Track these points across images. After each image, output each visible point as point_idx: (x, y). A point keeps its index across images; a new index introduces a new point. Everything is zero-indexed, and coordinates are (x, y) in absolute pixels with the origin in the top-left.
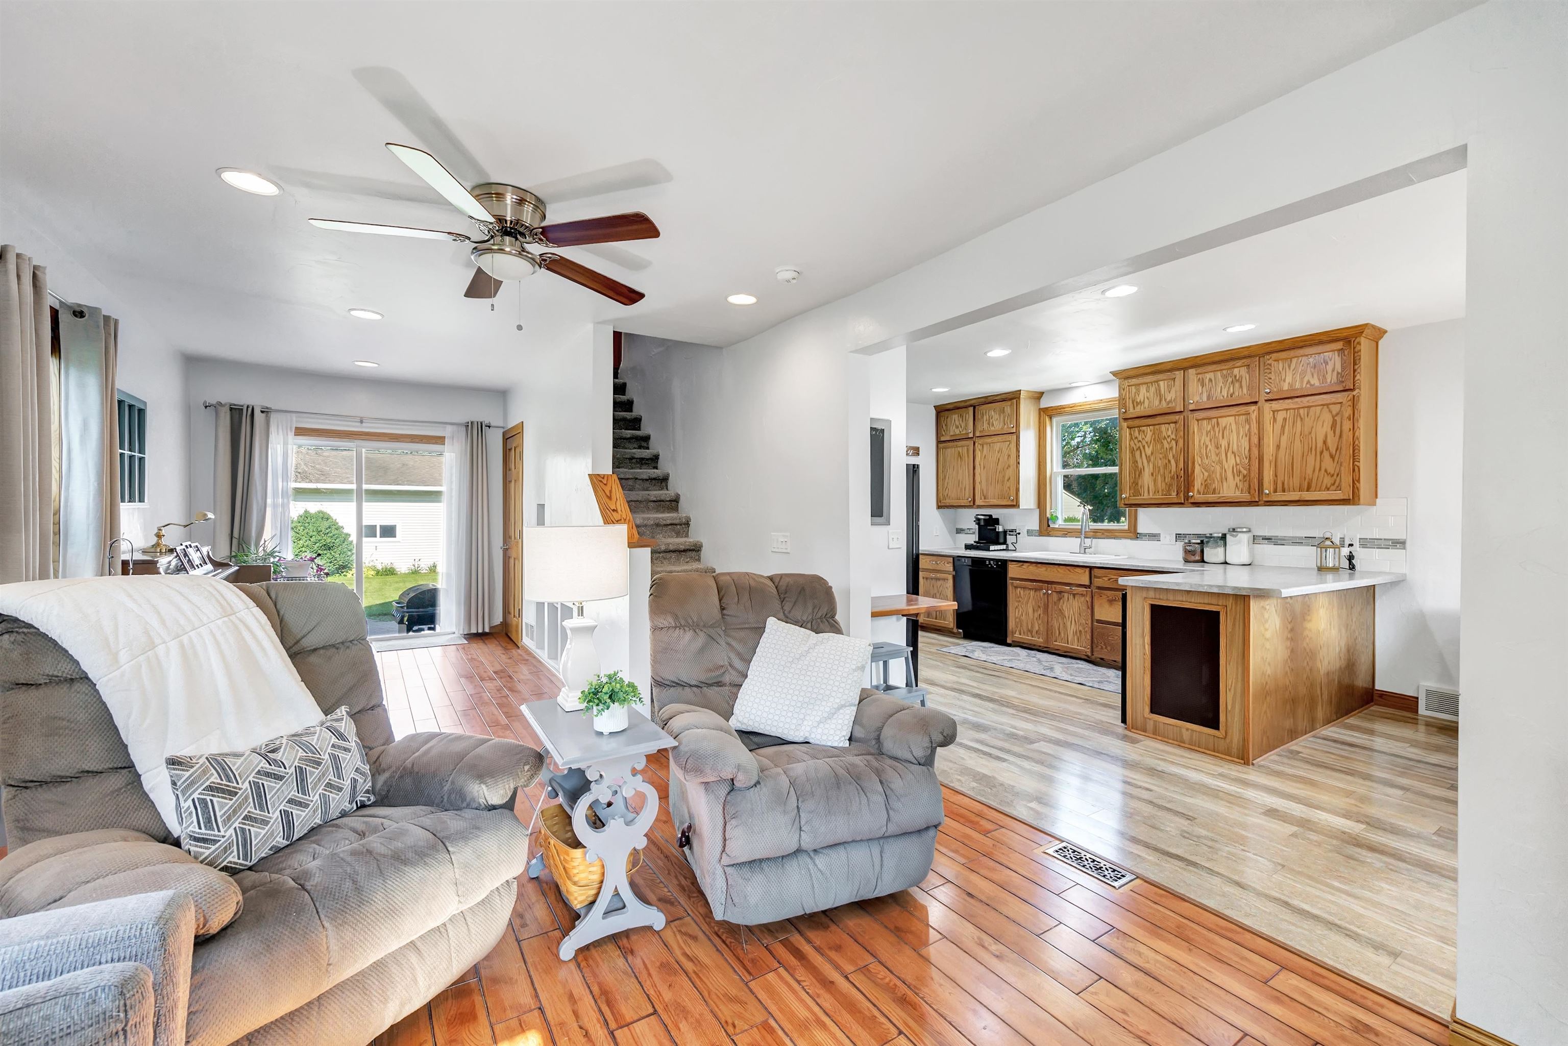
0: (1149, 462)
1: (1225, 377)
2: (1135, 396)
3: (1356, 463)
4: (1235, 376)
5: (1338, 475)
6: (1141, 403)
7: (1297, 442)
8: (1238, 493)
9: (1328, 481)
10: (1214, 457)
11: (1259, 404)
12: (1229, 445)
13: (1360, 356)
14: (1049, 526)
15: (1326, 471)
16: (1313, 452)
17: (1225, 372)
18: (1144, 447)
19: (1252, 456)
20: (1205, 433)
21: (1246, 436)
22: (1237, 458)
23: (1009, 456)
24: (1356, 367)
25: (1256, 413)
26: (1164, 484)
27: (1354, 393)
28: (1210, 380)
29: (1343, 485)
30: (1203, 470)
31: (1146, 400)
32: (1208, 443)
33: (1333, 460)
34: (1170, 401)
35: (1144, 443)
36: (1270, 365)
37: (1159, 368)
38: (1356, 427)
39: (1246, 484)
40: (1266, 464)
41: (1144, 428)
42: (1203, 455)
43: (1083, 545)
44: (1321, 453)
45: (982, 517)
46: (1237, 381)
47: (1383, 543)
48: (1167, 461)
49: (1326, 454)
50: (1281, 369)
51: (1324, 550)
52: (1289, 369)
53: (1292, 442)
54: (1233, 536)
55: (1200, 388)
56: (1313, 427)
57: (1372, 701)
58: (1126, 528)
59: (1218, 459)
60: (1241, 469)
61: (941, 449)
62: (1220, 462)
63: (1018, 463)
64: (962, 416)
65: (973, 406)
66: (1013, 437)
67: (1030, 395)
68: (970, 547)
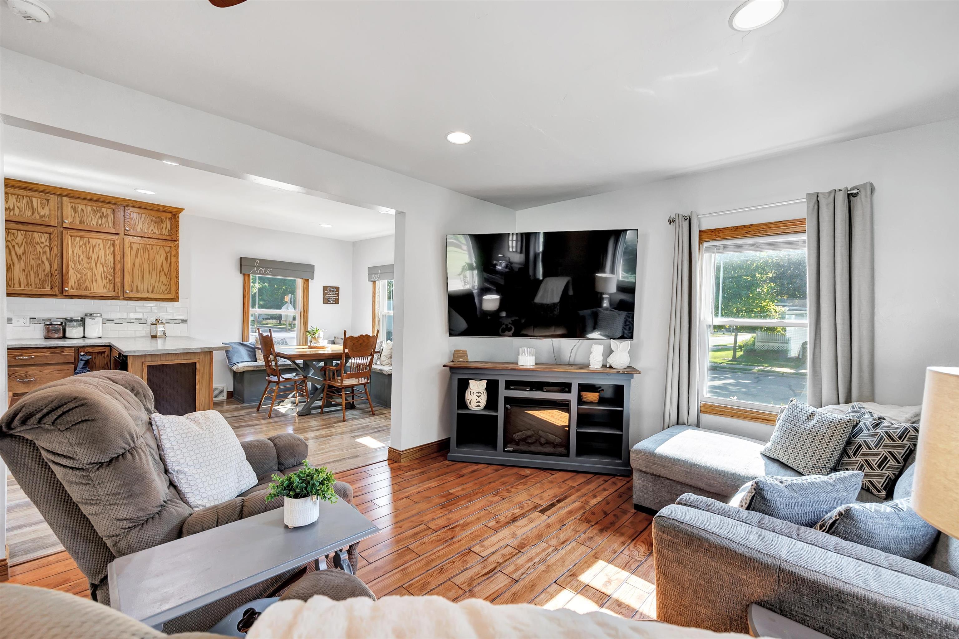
0: (19, 259)
1: (94, 211)
3: (177, 280)
5: (169, 285)
7: (146, 264)
8: (105, 291)
9: (163, 288)
10: (85, 265)
11: (121, 236)
12: (98, 258)
15: (162, 282)
16: (155, 271)
17: (95, 208)
18: (14, 246)
19: (116, 268)
20: (77, 246)
21: (112, 254)
22: (105, 268)
25: (118, 241)
26: (36, 279)
27: (177, 243)
28: (82, 210)
29: (172, 291)
30: (76, 273)
32: (80, 254)
33: (166, 277)
34: (44, 216)
35: (13, 243)
36: (129, 213)
38: (177, 261)
39: (112, 286)
40: (126, 274)
41: (14, 231)
42: (75, 261)
46: (104, 217)
47: (177, 321)
48: (40, 262)
49: (162, 273)
50: (135, 218)
53: (142, 264)
54: (90, 319)
55: (73, 213)
56: (155, 257)
59: (89, 266)
60: (108, 275)
62: (90, 268)
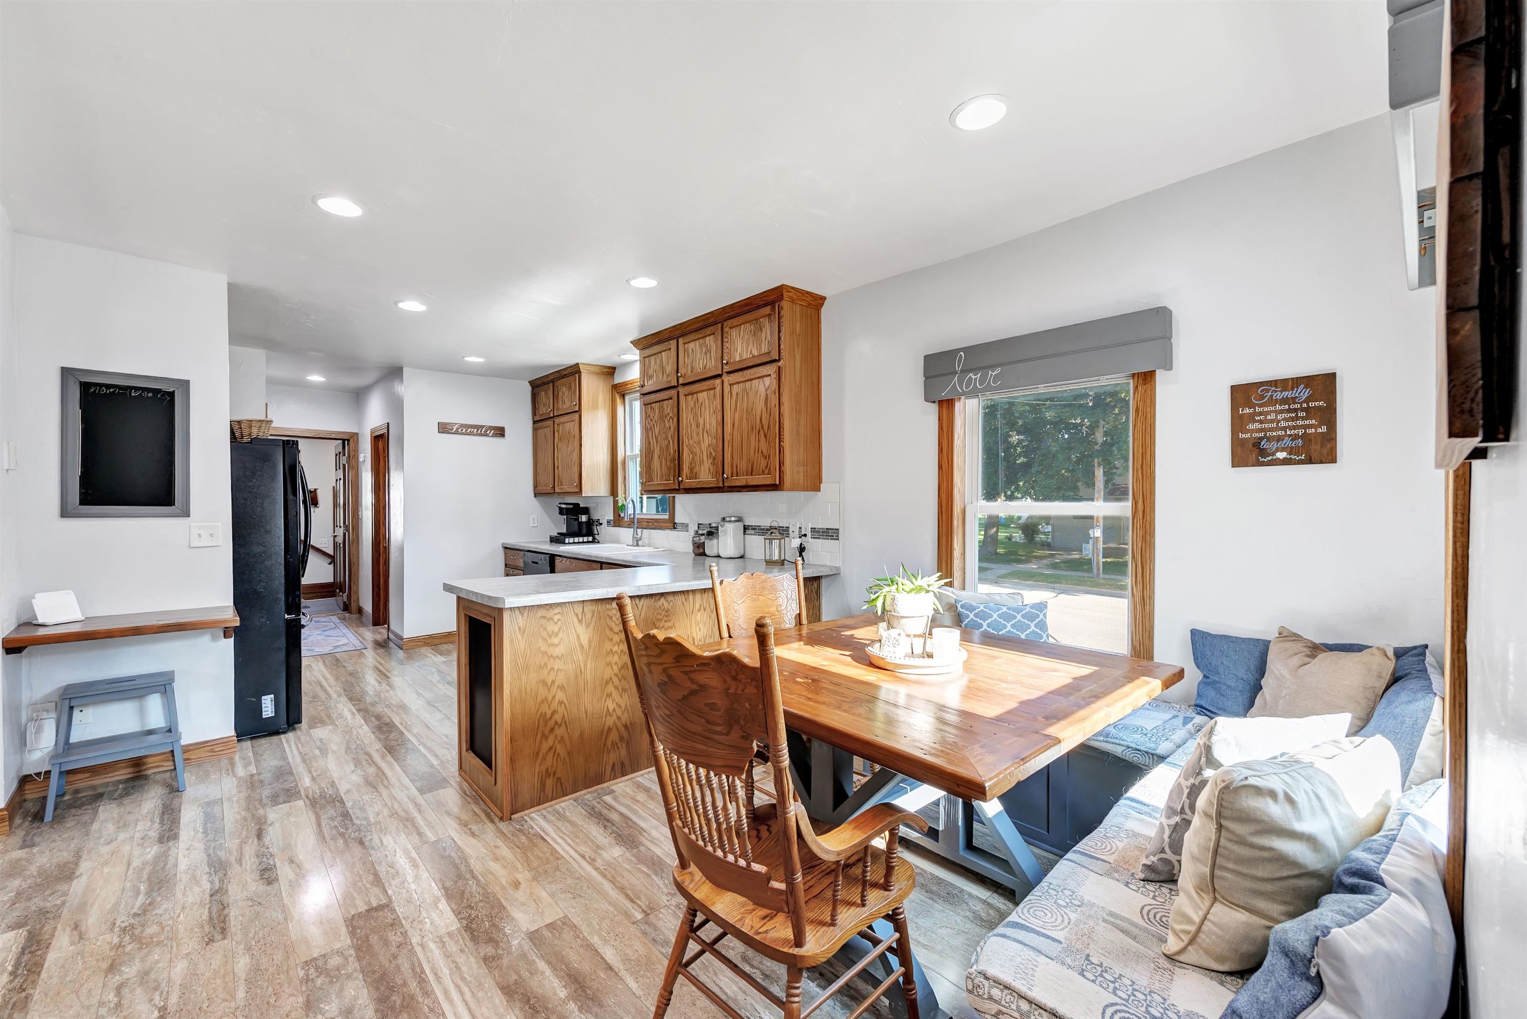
0: (657, 443)
1: (700, 346)
2: (648, 369)
3: (781, 444)
4: (707, 346)
5: (769, 457)
6: (652, 376)
7: (745, 420)
8: (710, 478)
9: (763, 463)
10: (695, 438)
11: (723, 378)
12: (704, 423)
13: (784, 322)
14: (620, 515)
15: (762, 452)
16: (754, 431)
17: (700, 341)
18: (654, 426)
19: (718, 435)
20: (689, 410)
21: (714, 413)
22: (709, 438)
23: (574, 437)
24: (781, 335)
25: (720, 387)
26: (666, 468)
27: (780, 364)
28: (692, 350)
29: (773, 467)
30: (689, 452)
31: (655, 373)
32: (691, 421)
33: (766, 440)
34: (669, 375)
35: (654, 421)
36: (727, 332)
37: (661, 336)
38: (781, 403)
39: (715, 467)
40: (726, 444)
41: (652, 406)
42: (688, 434)
43: (636, 536)
44: (759, 432)
45: (564, 506)
46: (708, 350)
48: (668, 443)
49: (762, 433)
50: (733, 337)
51: (769, 541)
52: (739, 337)
53: (741, 419)
54: (723, 526)
55: (686, 358)
56: (753, 402)
58: (667, 517)
59: (697, 439)
60: (711, 450)
61: (535, 430)
62: (699, 443)
63: (581, 445)
64: (546, 393)
65: (553, 381)
66: (577, 416)
67: (596, 369)
68: (554, 540)
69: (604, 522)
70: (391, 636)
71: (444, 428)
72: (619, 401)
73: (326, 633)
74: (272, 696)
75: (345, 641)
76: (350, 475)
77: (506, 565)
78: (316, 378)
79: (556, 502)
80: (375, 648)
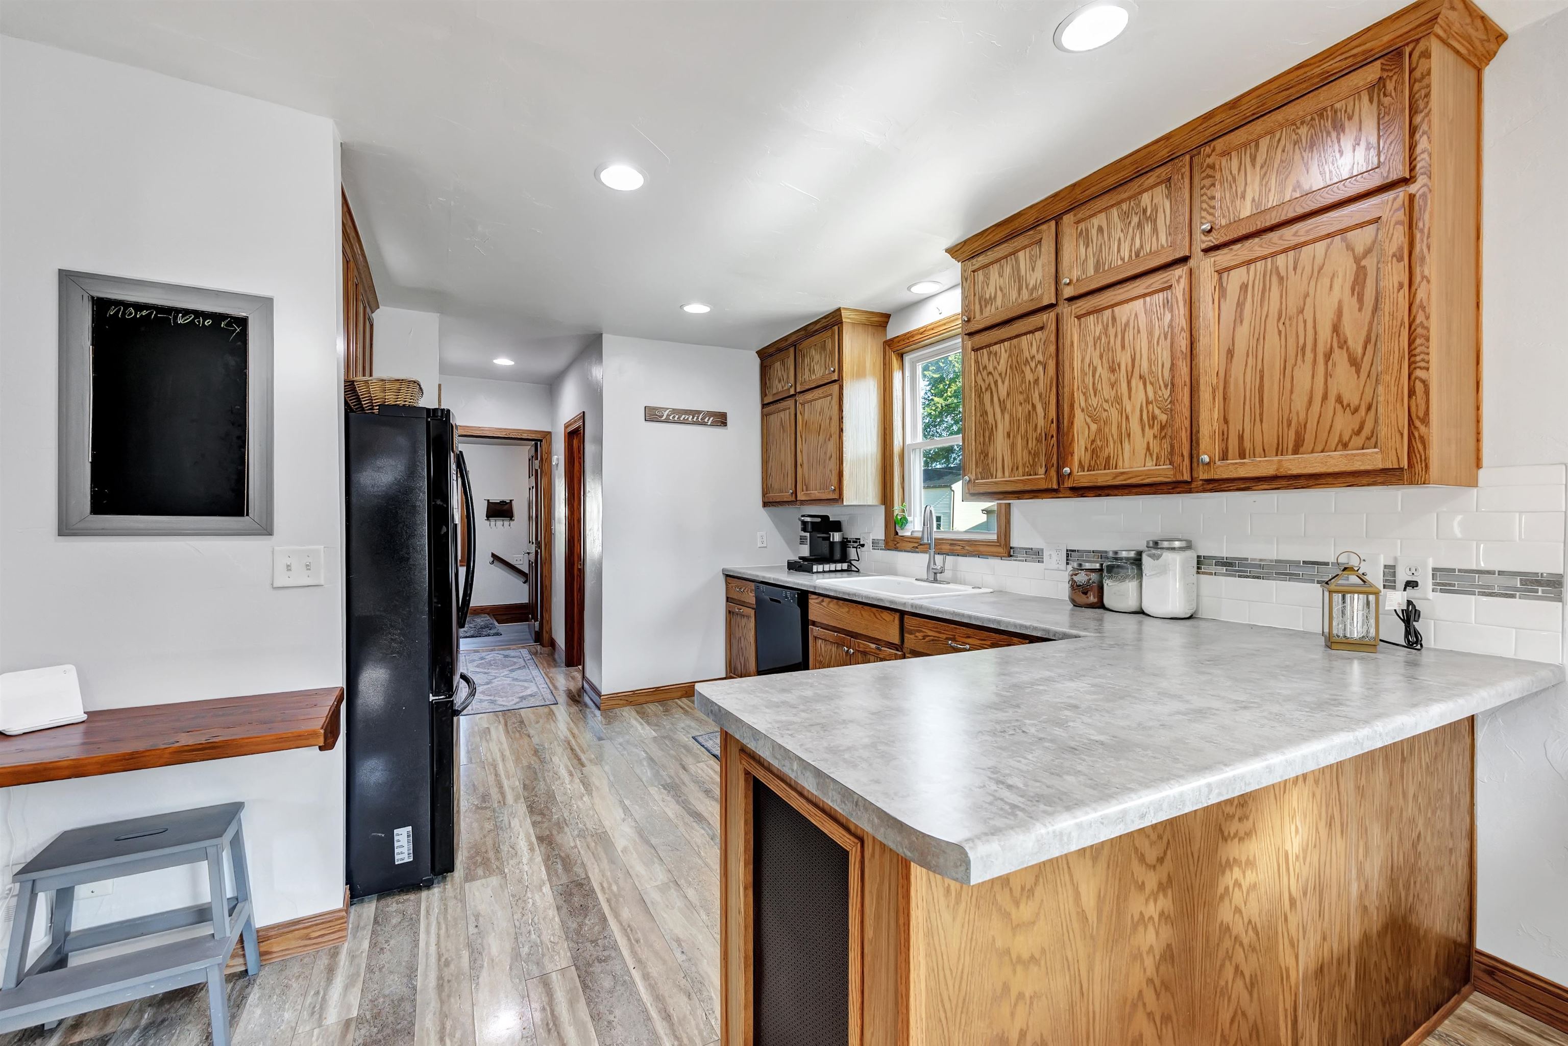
0: (1003, 411)
1: (1125, 216)
2: (983, 288)
3: (1419, 373)
4: (1145, 211)
5: (1369, 408)
6: (992, 299)
7: (1273, 339)
8: (1150, 465)
9: (1344, 424)
10: (1107, 393)
11: (1192, 263)
12: (1133, 361)
13: (1429, 86)
14: (897, 533)
15: (1339, 400)
16: (1309, 355)
17: (1124, 206)
18: (996, 382)
19: (1177, 381)
20: (1091, 343)
21: (1166, 338)
22: (1150, 389)
23: (831, 419)
24: (1418, 119)
25: (1184, 282)
26: (1025, 452)
27: (1413, 188)
28: (1100, 229)
29: (1383, 431)
30: (1088, 420)
31: (999, 293)
32: (1097, 361)
33: (1358, 372)
34: (1035, 288)
35: (997, 376)
36: (1212, 167)
37: (1016, 224)
38: (1418, 278)
39: (1166, 445)
40: (1205, 395)
41: (996, 348)
42: (1086, 387)
43: (932, 566)
44: (1328, 356)
45: (808, 519)
46: (1148, 219)
47: (1497, 583)
48: (1030, 408)
49: (1340, 357)
50: (1235, 172)
51: (1337, 598)
52: (1254, 165)
53: (1260, 338)
54: (1153, 557)
55: (1082, 250)
56: (1307, 295)
57: (1466, 980)
58: (994, 537)
59: (1113, 393)
60: (1157, 411)
61: (765, 416)
62: (1118, 400)
63: (841, 430)
64: (783, 363)
65: (794, 345)
66: (836, 387)
67: (863, 318)
68: (793, 566)
69: (868, 543)
70: (586, 685)
71: (652, 415)
72: (895, 363)
73: (515, 675)
74: (410, 828)
75: (532, 689)
76: (543, 483)
77: (727, 598)
78: (504, 362)
79: (794, 515)
80: (568, 704)
